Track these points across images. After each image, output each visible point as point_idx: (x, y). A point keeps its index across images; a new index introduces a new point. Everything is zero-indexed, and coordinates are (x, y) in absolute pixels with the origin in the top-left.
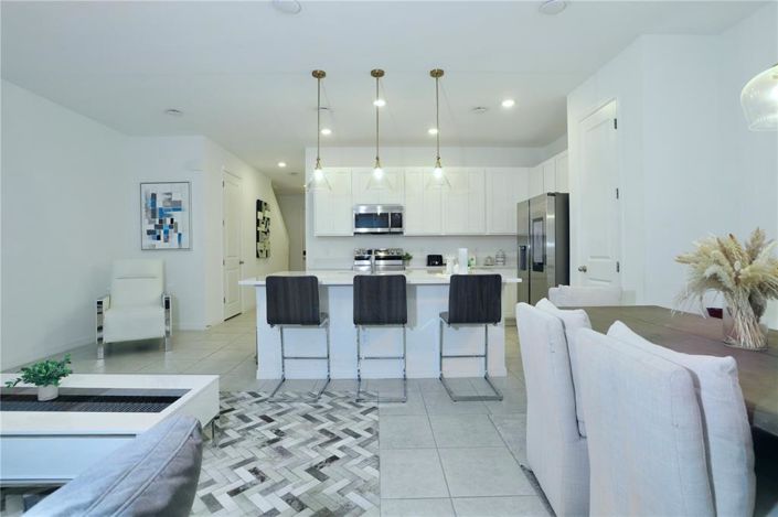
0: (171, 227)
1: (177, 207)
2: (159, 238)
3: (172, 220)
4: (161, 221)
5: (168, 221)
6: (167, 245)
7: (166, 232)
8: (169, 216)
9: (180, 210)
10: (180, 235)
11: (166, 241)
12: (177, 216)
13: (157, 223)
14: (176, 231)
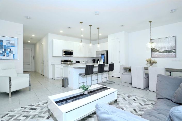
0: (10, 52)
1: (13, 45)
2: (4, 56)
3: (10, 50)
4: (5, 50)
5: (9, 50)
6: (8, 58)
7: (7, 54)
8: (9, 48)
9: (14, 47)
10: (14, 55)
11: (7, 57)
12: (12, 49)
13: (3, 50)
14: (12, 54)
